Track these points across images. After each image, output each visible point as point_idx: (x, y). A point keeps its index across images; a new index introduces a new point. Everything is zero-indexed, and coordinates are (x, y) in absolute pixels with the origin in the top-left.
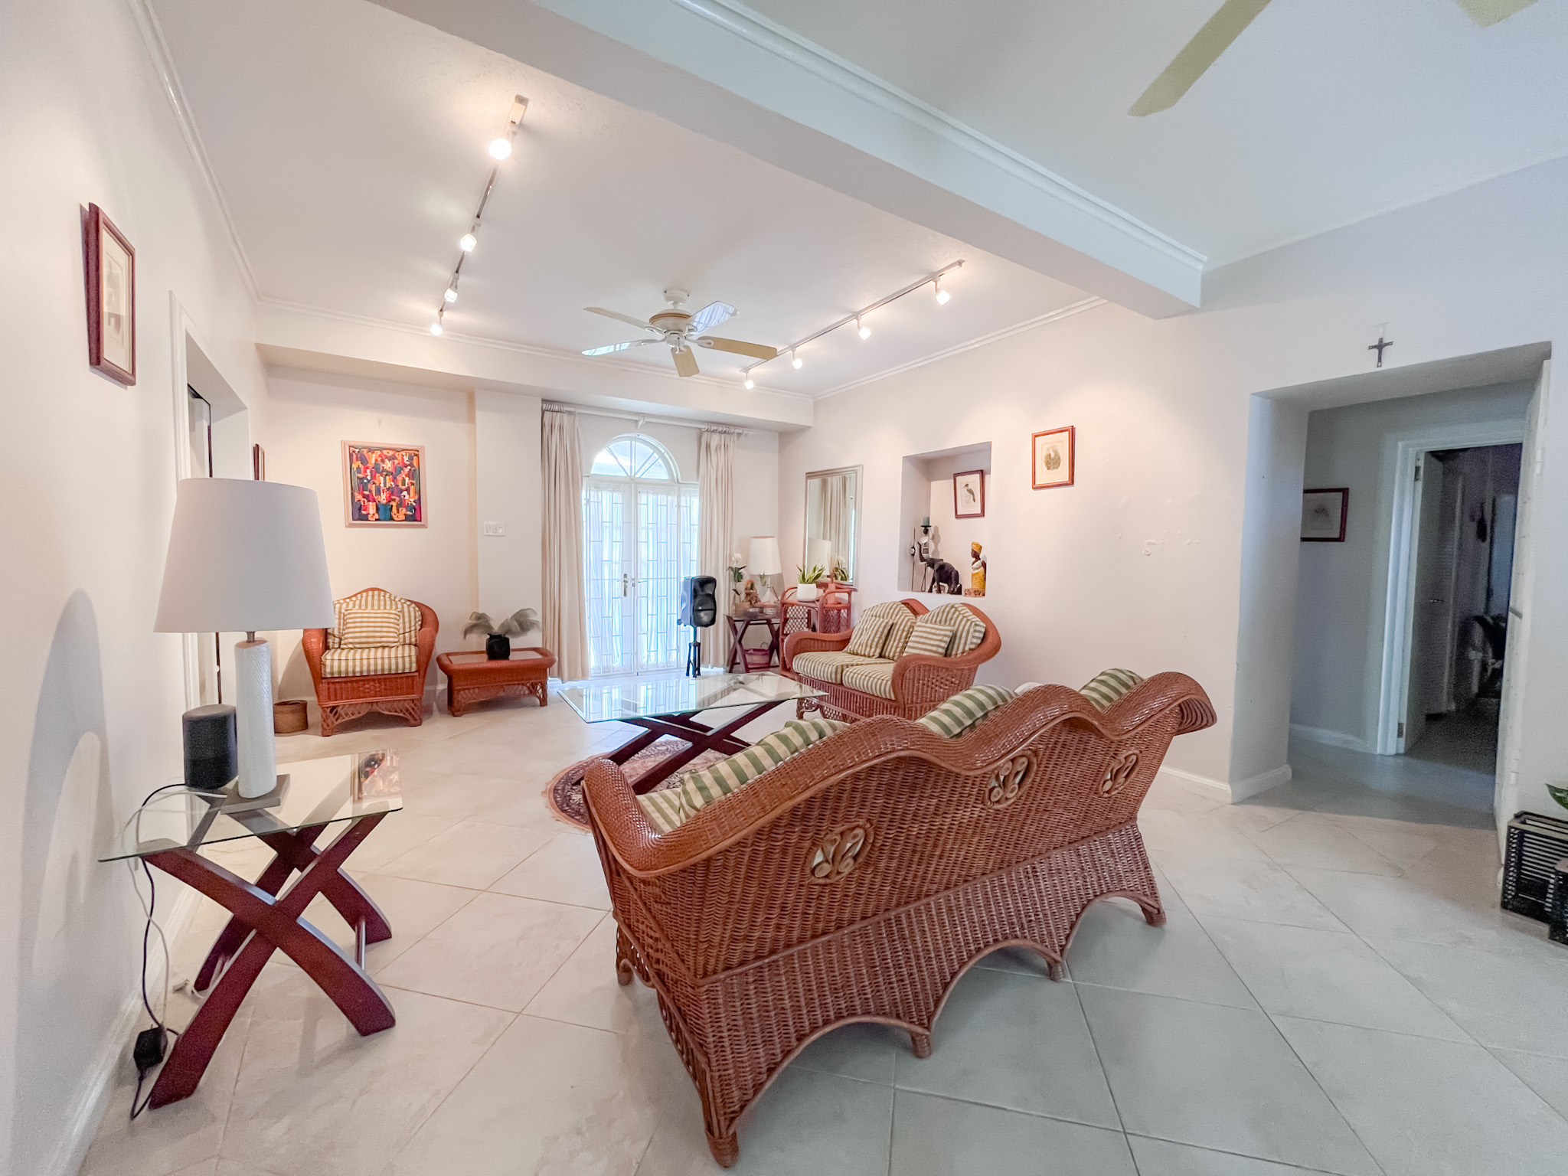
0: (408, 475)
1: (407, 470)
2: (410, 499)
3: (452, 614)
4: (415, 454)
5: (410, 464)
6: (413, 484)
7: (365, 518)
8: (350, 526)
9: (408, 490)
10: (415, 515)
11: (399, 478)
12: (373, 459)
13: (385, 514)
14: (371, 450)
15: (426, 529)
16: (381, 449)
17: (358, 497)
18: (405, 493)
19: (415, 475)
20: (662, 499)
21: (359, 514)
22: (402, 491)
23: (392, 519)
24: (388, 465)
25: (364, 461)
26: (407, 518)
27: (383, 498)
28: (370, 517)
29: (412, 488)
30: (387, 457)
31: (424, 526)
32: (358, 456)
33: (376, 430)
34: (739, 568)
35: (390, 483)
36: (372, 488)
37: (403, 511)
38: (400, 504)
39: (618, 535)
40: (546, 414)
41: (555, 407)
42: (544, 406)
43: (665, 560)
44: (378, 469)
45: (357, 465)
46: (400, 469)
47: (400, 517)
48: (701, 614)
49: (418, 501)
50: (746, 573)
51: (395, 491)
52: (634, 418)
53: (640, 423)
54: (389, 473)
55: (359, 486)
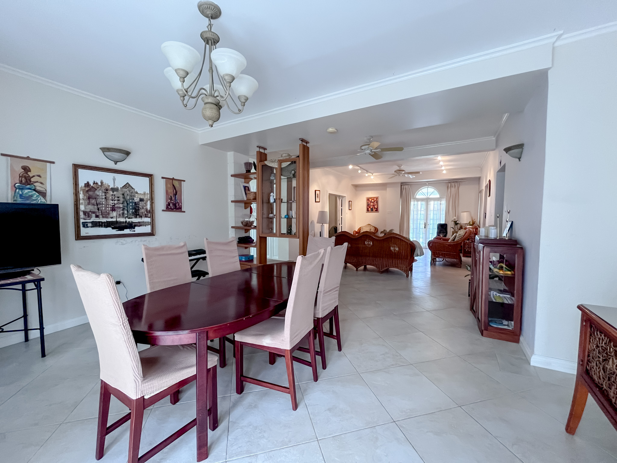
0: (376, 202)
1: (376, 201)
2: (376, 207)
3: (381, 229)
4: (377, 198)
5: (376, 200)
6: (377, 204)
7: (369, 211)
8: (367, 212)
10: (377, 210)
12: (370, 200)
13: (372, 210)
14: (370, 198)
16: (372, 198)
17: (368, 207)
18: (375, 206)
19: (377, 202)
20: (436, 202)
21: (368, 210)
23: (373, 211)
24: (373, 201)
25: (369, 200)
26: (376, 211)
27: (372, 207)
31: (378, 212)
32: (368, 199)
33: (371, 194)
34: (457, 221)
35: (373, 204)
36: (370, 205)
37: (375, 209)
38: (375, 208)
39: (423, 212)
40: (402, 186)
41: (404, 184)
42: (402, 184)
43: (436, 219)
44: (371, 202)
45: (368, 201)
46: (374, 201)
47: (375, 210)
48: (441, 234)
49: (377, 207)
50: (459, 223)
51: (374, 206)
52: (425, 183)
53: (427, 184)
54: (373, 202)
55: (368, 205)
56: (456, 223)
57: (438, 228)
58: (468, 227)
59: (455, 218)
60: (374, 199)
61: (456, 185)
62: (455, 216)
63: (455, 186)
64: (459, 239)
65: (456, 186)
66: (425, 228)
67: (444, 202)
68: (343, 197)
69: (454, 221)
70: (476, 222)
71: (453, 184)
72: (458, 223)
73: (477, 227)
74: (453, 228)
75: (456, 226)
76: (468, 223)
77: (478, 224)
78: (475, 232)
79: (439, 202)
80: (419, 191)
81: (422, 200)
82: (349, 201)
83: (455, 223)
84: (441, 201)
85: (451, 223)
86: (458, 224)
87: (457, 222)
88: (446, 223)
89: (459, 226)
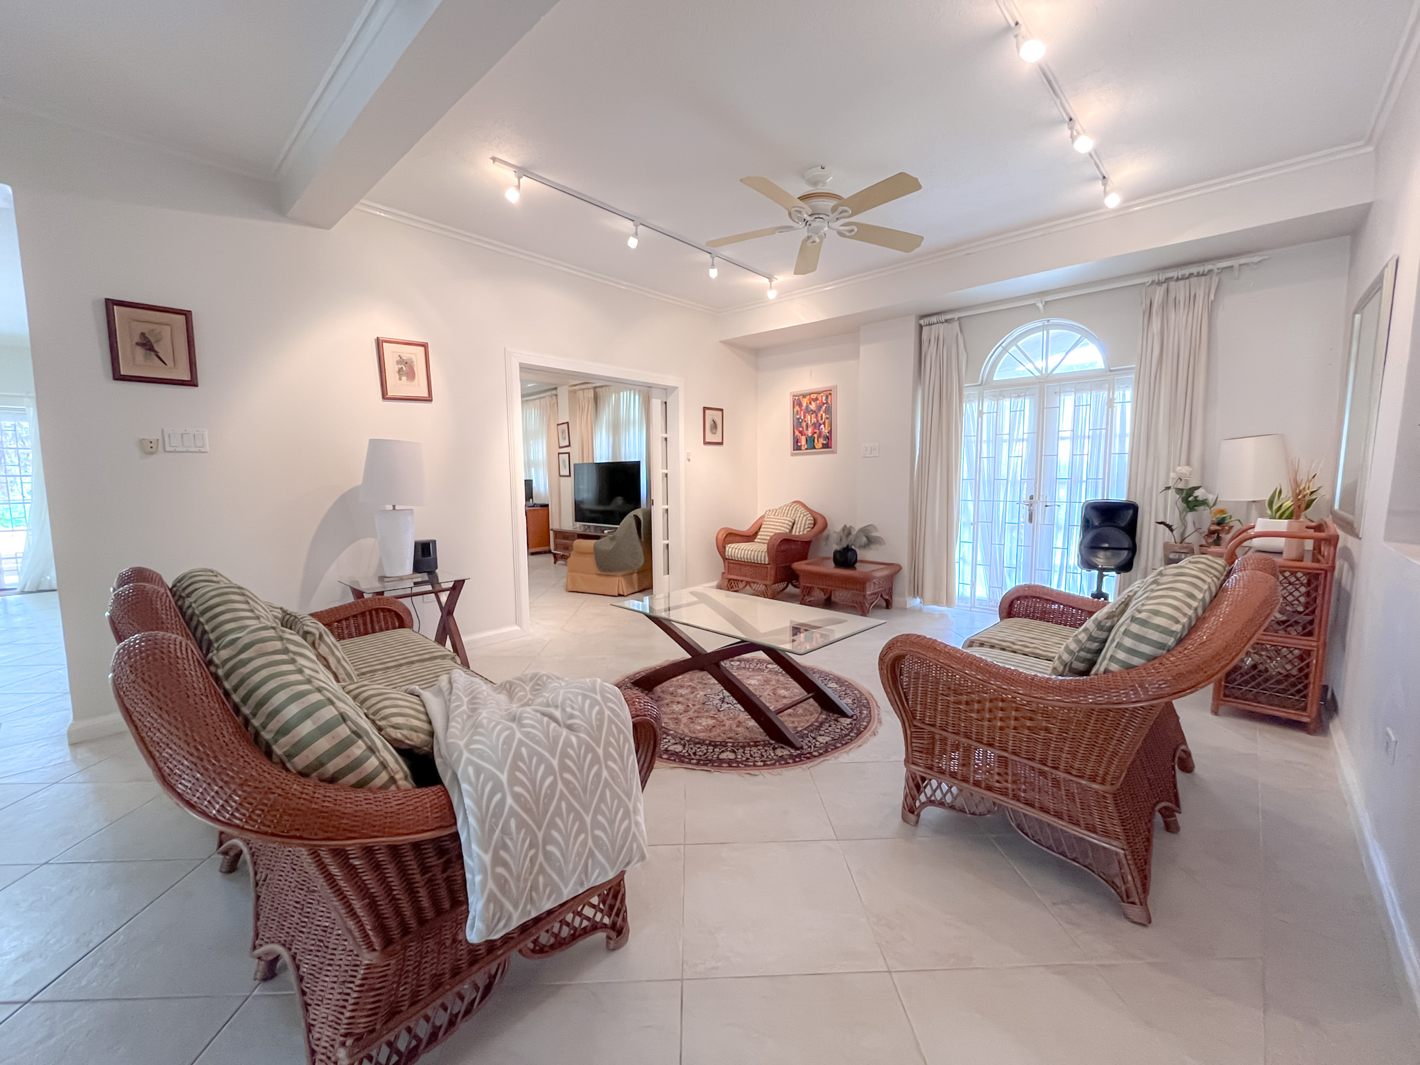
0: (825, 412)
1: (824, 407)
2: (825, 430)
4: (829, 393)
5: (827, 402)
6: (827, 418)
7: (799, 448)
8: (792, 455)
9: (824, 423)
10: (828, 443)
11: (819, 415)
12: (805, 402)
13: (811, 444)
14: (804, 396)
15: (834, 455)
16: (809, 394)
17: (797, 433)
19: (828, 411)
20: (1090, 392)
21: (797, 447)
22: (821, 425)
23: (814, 448)
24: (813, 406)
25: (800, 405)
26: (824, 446)
27: (809, 432)
28: (803, 448)
29: (827, 421)
30: (813, 400)
31: (833, 452)
32: (797, 402)
33: (808, 380)
34: (1197, 488)
35: (814, 420)
36: (804, 424)
37: (821, 441)
38: (819, 436)
39: (1021, 449)
40: (925, 329)
41: (934, 319)
42: (922, 322)
43: (1084, 479)
44: (808, 411)
45: (797, 408)
46: (819, 408)
47: (820, 446)
48: (1101, 554)
49: (830, 432)
50: (1211, 498)
51: (816, 425)
52: (1031, 302)
53: (1040, 305)
54: (814, 412)
55: (798, 424)
56: (1190, 500)
57: (1087, 525)
58: (1262, 524)
59: (1183, 469)
60: (817, 399)
61: (1201, 293)
62: (1188, 463)
63: (1192, 299)
64: (1136, 661)
65: (1200, 300)
66: (1031, 520)
67: (1129, 394)
68: (667, 390)
69: (1179, 491)
70: (1324, 494)
71: (1180, 289)
72: (1200, 498)
73: (1334, 528)
74: (1170, 527)
75: (1190, 517)
76: (1267, 498)
77: (1336, 507)
78: (1307, 563)
79: (1104, 394)
80: (1005, 350)
81: (1017, 388)
82: (705, 409)
83: (1185, 500)
84: (1112, 389)
85: (1161, 496)
86: (1204, 503)
87: (1197, 493)
88: (1132, 499)
89: (1206, 518)
